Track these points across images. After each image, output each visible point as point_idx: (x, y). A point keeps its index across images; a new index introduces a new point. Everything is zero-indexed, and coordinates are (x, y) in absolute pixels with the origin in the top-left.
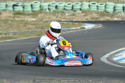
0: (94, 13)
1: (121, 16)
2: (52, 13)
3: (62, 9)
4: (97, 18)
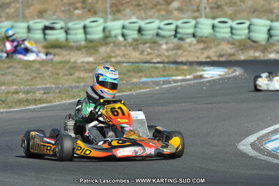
0: (224, 43)
2: (131, 45)
3: (153, 35)
4: (231, 55)
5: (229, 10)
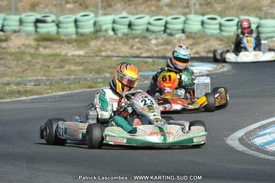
0: (212, 39)
2: (121, 39)
5: (219, 7)
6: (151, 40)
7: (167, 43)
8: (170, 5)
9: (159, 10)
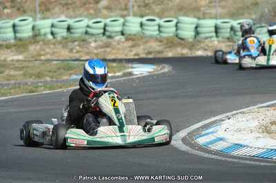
0: (152, 41)
1: (212, 46)
2: (60, 43)
3: (82, 33)
4: (160, 52)
5: (157, 9)
6: (90, 43)
7: (107, 45)
8: (108, 8)
9: (97, 13)
